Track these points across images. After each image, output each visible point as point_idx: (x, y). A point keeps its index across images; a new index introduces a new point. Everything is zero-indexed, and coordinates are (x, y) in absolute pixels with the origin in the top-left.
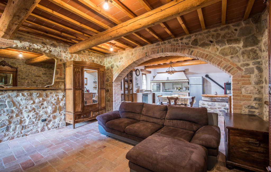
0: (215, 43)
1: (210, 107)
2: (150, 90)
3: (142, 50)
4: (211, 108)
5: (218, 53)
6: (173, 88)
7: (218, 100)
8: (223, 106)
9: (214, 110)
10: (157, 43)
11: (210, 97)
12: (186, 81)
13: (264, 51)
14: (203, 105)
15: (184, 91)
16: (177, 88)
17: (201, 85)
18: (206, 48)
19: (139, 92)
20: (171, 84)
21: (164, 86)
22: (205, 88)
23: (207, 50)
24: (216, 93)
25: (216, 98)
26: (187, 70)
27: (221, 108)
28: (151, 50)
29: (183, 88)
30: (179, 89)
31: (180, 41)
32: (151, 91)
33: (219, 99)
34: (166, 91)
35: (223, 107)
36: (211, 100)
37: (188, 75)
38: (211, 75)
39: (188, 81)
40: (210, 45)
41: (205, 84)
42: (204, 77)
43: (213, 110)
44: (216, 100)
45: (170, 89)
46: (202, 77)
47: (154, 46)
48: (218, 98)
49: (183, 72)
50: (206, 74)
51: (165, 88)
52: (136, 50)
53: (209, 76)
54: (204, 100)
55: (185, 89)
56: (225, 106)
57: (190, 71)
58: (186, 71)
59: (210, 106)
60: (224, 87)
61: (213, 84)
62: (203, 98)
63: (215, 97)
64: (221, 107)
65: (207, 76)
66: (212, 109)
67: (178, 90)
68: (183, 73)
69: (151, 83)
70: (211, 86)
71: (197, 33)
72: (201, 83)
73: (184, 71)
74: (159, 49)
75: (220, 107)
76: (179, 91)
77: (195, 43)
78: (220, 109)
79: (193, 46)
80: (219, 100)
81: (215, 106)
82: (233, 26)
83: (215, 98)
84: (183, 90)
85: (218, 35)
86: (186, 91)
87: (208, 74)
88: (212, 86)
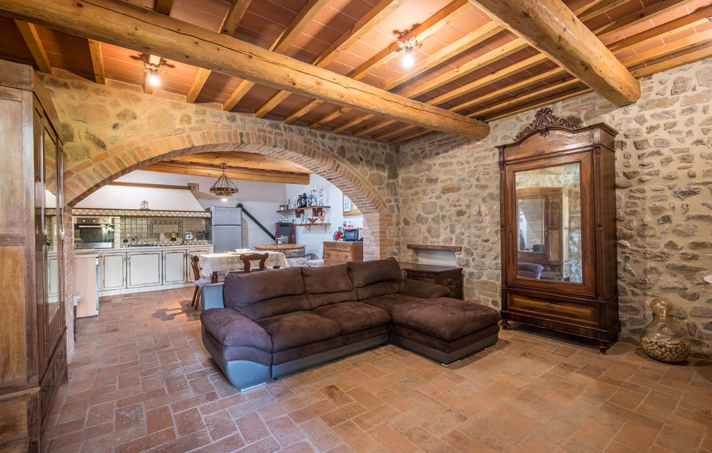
0: (364, 162)
3: (227, 122)
5: (367, 178)
10: (273, 121)
12: (203, 216)
13: (401, 188)
18: (355, 167)
23: (356, 169)
28: (258, 133)
31: (319, 139)
39: (209, 216)
40: (360, 163)
47: (265, 126)
52: (204, 113)
71: (345, 137)
74: (279, 138)
77: (342, 151)
79: (339, 157)
82: (382, 146)
85: (368, 152)
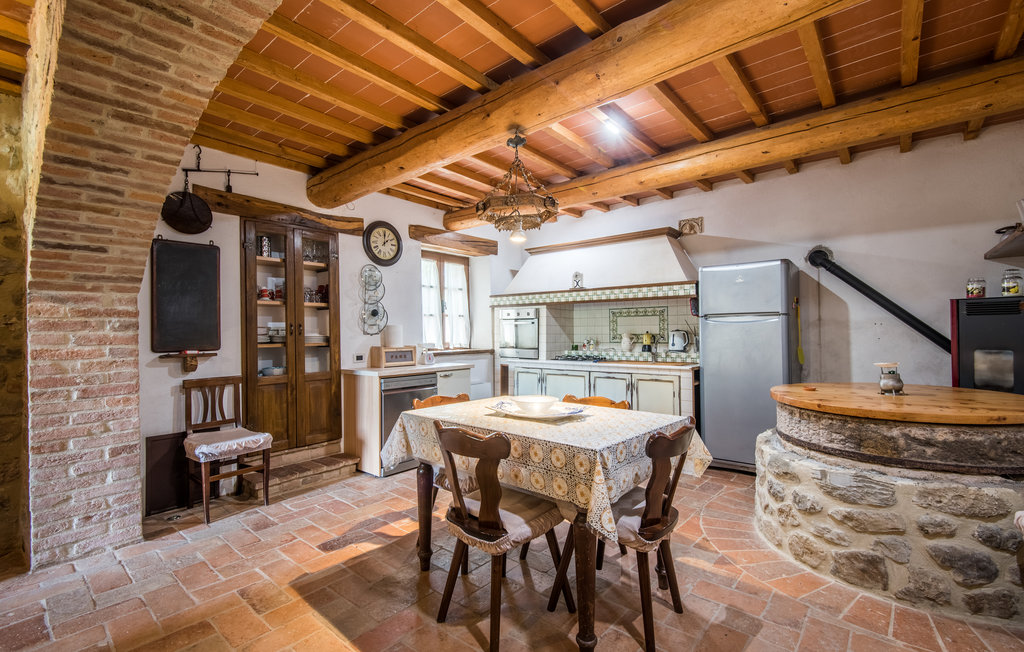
1: (844, 509)
2: (490, 348)
4: (848, 517)
6: (616, 338)
7: (922, 454)
8: (973, 516)
9: (884, 538)
11: (844, 417)
12: (682, 293)
14: (778, 475)
15: (674, 355)
16: (635, 338)
17: (775, 319)
19: (384, 363)
20: (604, 313)
21: (563, 327)
22: (810, 336)
24: (889, 383)
25: (895, 432)
26: (692, 227)
27: (951, 535)
29: (671, 334)
30: (646, 341)
32: (492, 352)
33: (928, 443)
34: (574, 353)
35: (975, 526)
36: (849, 447)
37: (696, 259)
38: (845, 251)
39: (693, 292)
41: (809, 312)
42: (801, 264)
43: (874, 538)
44: (896, 449)
45: (597, 343)
46: (787, 263)
48: (917, 432)
49: (665, 239)
50: (810, 246)
51: (570, 335)
53: (836, 259)
54: (788, 438)
55: (679, 343)
56: (988, 517)
57: (709, 230)
58: (686, 230)
59: (844, 499)
60: (946, 330)
61: (859, 309)
62: (783, 421)
63: (885, 422)
64: (955, 522)
65: (819, 258)
66: (865, 531)
67: (638, 349)
68: (664, 243)
69: (493, 307)
70: (844, 325)
72: (778, 304)
73: (674, 234)
75: (939, 517)
76: (646, 354)
78: (943, 543)
80: (929, 451)
81: (886, 504)
83: (884, 430)
84: (671, 348)
86: (683, 355)
87: (828, 244)
88: (852, 325)
